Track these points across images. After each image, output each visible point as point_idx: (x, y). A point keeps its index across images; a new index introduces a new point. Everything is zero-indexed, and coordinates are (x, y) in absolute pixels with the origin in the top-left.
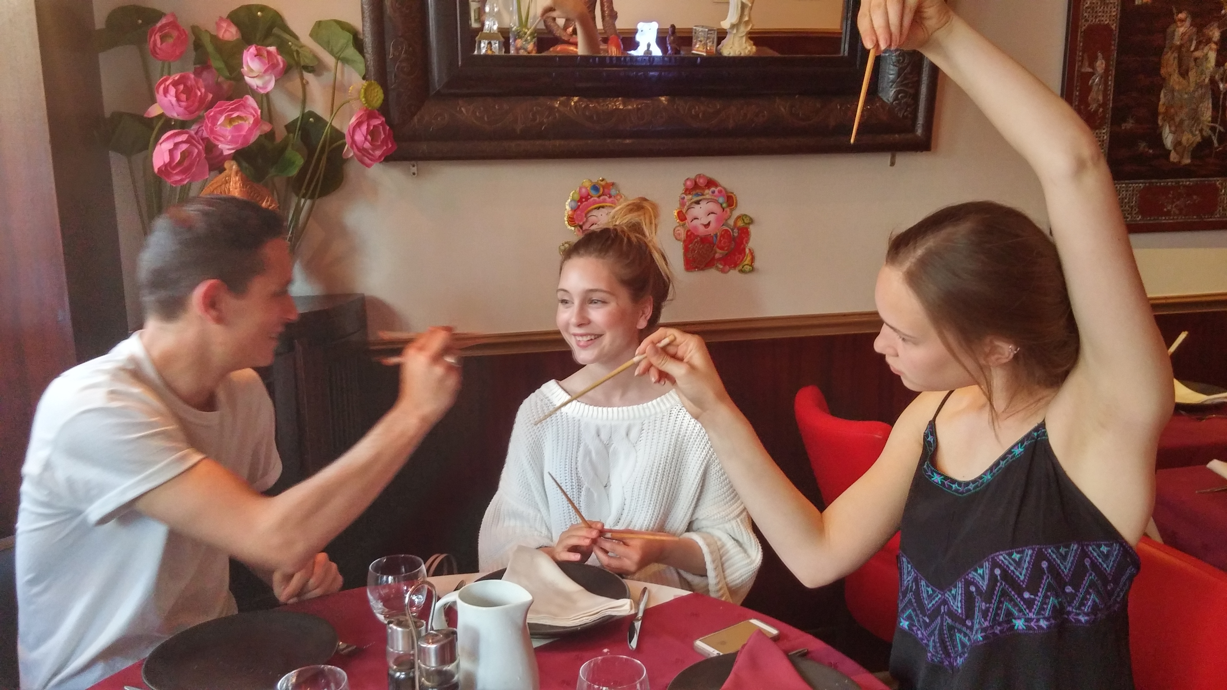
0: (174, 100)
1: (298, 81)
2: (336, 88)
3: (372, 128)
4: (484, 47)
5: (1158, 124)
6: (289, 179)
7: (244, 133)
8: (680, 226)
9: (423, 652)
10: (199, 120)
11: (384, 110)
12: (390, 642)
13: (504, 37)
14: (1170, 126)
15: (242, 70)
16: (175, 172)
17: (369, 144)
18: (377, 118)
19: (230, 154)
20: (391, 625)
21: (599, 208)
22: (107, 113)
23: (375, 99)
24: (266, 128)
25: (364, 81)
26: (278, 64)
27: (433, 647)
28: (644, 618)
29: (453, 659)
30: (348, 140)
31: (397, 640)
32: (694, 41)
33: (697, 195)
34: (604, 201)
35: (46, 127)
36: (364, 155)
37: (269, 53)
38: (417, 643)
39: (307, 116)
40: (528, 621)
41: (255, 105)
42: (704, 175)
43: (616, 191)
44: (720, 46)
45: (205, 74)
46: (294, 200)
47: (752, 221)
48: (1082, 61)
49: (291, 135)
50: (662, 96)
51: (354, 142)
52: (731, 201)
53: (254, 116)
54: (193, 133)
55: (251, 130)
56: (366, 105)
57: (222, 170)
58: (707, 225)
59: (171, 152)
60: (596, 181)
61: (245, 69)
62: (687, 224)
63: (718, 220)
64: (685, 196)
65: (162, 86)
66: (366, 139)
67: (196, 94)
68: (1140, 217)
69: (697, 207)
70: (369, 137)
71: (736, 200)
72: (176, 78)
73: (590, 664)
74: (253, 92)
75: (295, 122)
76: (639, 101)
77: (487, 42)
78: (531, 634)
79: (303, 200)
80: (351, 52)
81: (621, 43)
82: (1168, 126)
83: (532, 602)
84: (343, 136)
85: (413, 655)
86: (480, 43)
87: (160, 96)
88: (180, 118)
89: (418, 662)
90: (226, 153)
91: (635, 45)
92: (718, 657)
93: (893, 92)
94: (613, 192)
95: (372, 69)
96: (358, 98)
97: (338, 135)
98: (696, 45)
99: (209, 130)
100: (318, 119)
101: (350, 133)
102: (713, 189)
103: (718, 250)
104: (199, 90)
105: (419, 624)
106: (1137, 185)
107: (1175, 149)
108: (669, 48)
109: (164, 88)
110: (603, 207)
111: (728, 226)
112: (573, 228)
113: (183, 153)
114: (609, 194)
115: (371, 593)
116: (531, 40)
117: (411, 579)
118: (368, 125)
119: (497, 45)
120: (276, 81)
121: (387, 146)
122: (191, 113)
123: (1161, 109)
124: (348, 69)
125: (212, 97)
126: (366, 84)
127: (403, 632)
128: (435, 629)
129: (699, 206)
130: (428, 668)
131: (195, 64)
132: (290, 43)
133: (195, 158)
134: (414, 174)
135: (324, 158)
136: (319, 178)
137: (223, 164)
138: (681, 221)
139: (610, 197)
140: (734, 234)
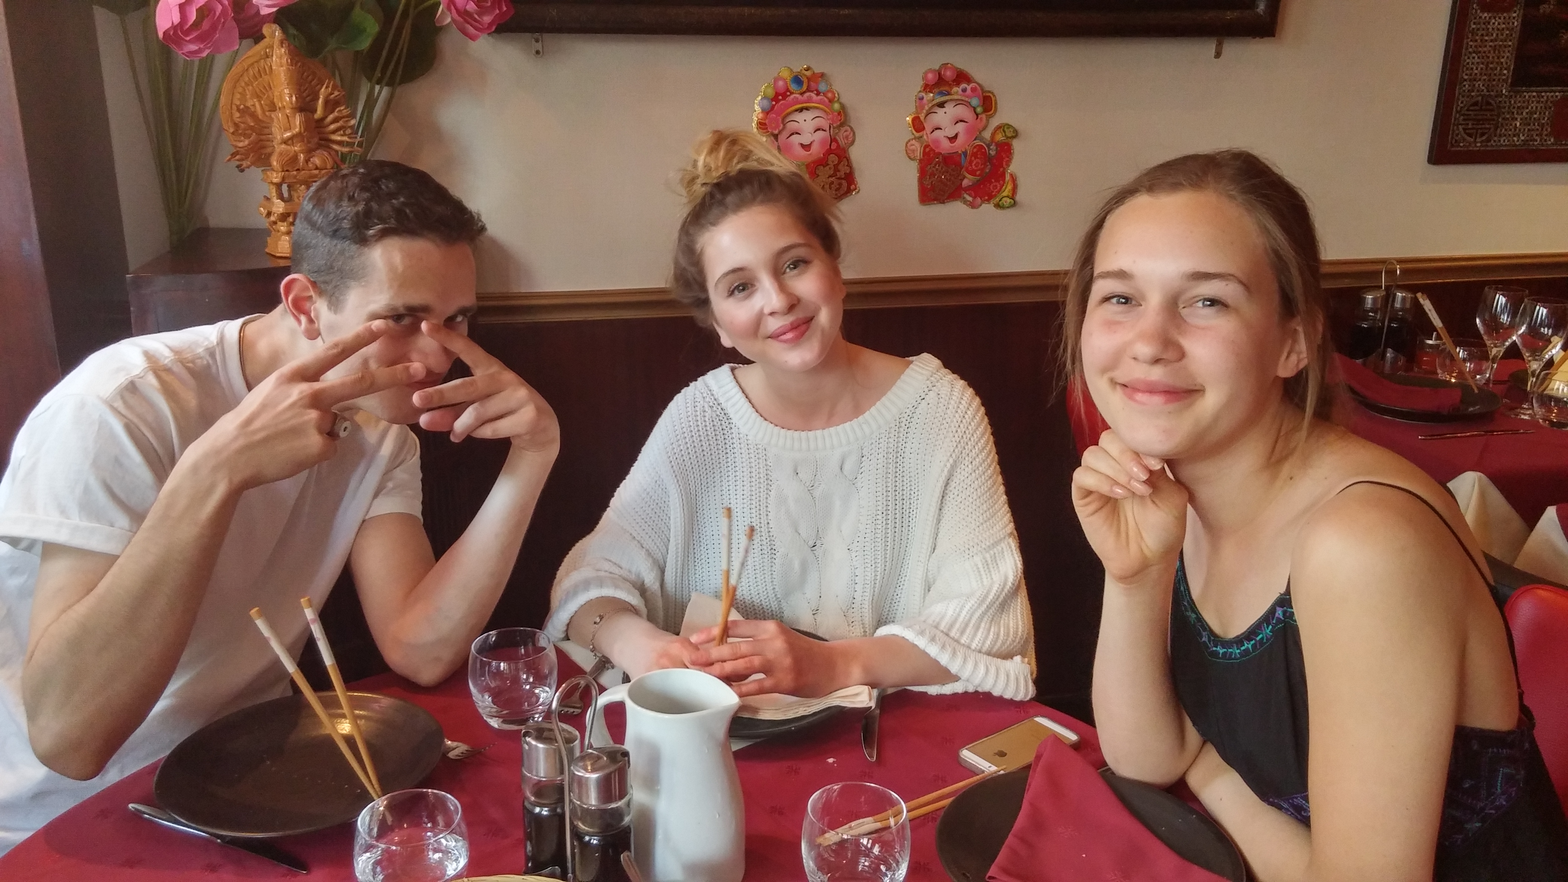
6: (357, 54)
8: (915, 138)
9: (577, 781)
12: (526, 764)
16: (188, 39)
17: (474, 5)
19: (270, 14)
20: (528, 739)
21: (801, 110)
27: (593, 776)
29: (622, 793)
31: (537, 761)
33: (941, 94)
34: (809, 100)
36: (468, 23)
38: (569, 766)
42: (952, 65)
43: (827, 85)
46: (365, 85)
47: (1016, 134)
51: (451, 1)
52: (988, 103)
57: (258, 38)
58: (953, 139)
59: (182, 7)
60: (799, 70)
62: (925, 137)
63: (969, 131)
64: (923, 94)
68: (1552, 140)
69: (940, 111)
71: (996, 103)
79: (377, 88)
85: (562, 784)
89: (569, 795)
90: (265, 11)
94: (822, 87)
102: (963, 85)
103: (967, 175)
105: (569, 737)
106: (1552, 94)
110: (807, 109)
111: (982, 141)
113: (200, 10)
114: (817, 90)
121: (500, 9)
127: (547, 750)
128: (595, 747)
129: (944, 110)
130: (585, 805)
133: (219, 17)
134: (538, 52)
135: (408, 24)
136: (400, 56)
137: (261, 28)
138: (917, 131)
139: (818, 94)
140: (991, 152)
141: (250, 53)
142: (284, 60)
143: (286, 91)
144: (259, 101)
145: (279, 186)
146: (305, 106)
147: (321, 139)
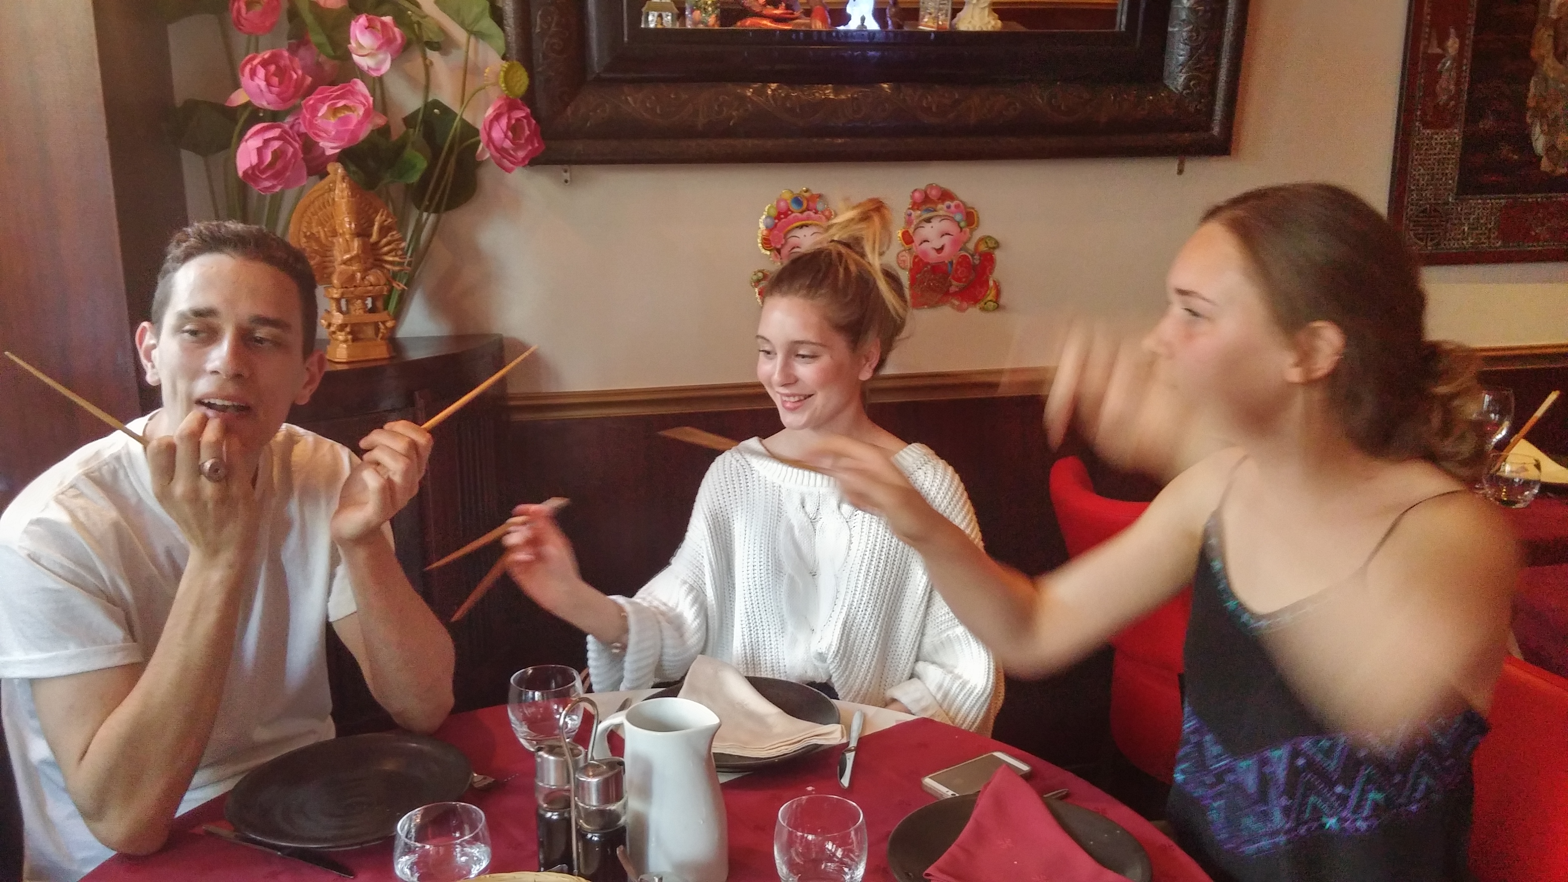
0: (263, 84)
1: (420, 60)
2: (467, 71)
3: (513, 122)
4: (652, 20)
5: (1525, 122)
6: (408, 186)
7: (351, 127)
8: (905, 250)
9: (581, 787)
10: (294, 110)
11: (529, 98)
12: (539, 774)
13: (678, 9)
14: (1541, 125)
15: (349, 46)
16: (264, 176)
17: (509, 142)
18: (519, 109)
19: (334, 155)
20: (541, 753)
21: (801, 227)
22: (179, 101)
23: (518, 85)
24: (380, 121)
25: (504, 62)
26: (395, 39)
27: (594, 781)
28: (858, 749)
29: (619, 797)
30: (483, 136)
31: (549, 770)
32: (922, 13)
33: (928, 210)
34: (808, 218)
35: (102, 118)
36: (505, 158)
37: (384, 24)
38: (574, 774)
39: (431, 106)
40: (714, 750)
41: (366, 91)
42: (937, 185)
43: (824, 205)
44: (955, 20)
45: (302, 52)
46: (415, 213)
47: (997, 245)
48: (1429, 40)
49: (411, 130)
50: (884, 82)
51: (490, 139)
52: (971, 218)
53: (364, 105)
54: (287, 126)
55: (361, 123)
56: (506, 92)
57: (324, 174)
58: (940, 250)
59: (260, 151)
60: (798, 192)
61: (353, 45)
62: (914, 249)
63: (955, 242)
64: (912, 211)
65: (249, 67)
66: (506, 136)
67: (291, 76)
68: (1500, 243)
69: (928, 226)
70: (510, 134)
71: (978, 218)
72: (266, 56)
73: (791, 805)
74: (362, 74)
75: (415, 114)
76: (857, 89)
77: (656, 14)
78: (717, 767)
79: (425, 215)
80: (488, 24)
81: (828, 16)
82: (1538, 124)
83: (719, 726)
84: (476, 132)
85: (569, 790)
86: (648, 15)
87: (245, 79)
88: (271, 108)
89: (574, 800)
90: (329, 152)
91: (846, 19)
92: (954, 799)
93: (1182, 78)
94: (820, 206)
95: (513, 45)
96: (496, 84)
97: (470, 131)
98: (924, 17)
99: (307, 124)
100: (445, 110)
101: (485, 129)
102: (948, 203)
103: (954, 283)
104: (296, 73)
105: (576, 752)
106: (1498, 201)
107: (1547, 154)
108: (890, 23)
109: (251, 69)
110: (807, 226)
111: (967, 252)
112: (768, 253)
113: (274, 153)
114: (815, 209)
115: (513, 711)
116: (713, 12)
117: (563, 697)
118: (509, 119)
119: (669, 18)
120: (392, 61)
121: (532, 144)
122: (284, 100)
123: (1531, 103)
124: (482, 45)
125: (311, 82)
126: (506, 66)
127: (556, 762)
128: (595, 759)
129: (930, 225)
130: (587, 807)
131: (289, 39)
132: (409, 12)
133: (290, 159)
134: (566, 181)
135: (453, 160)
136: (445, 186)
137: (326, 167)
138: (907, 244)
139: (816, 213)
140: (975, 261)
141: (316, 188)
142: (345, 193)
143: (347, 219)
144: (323, 228)
145: (338, 301)
146: (362, 233)
147: (375, 260)
